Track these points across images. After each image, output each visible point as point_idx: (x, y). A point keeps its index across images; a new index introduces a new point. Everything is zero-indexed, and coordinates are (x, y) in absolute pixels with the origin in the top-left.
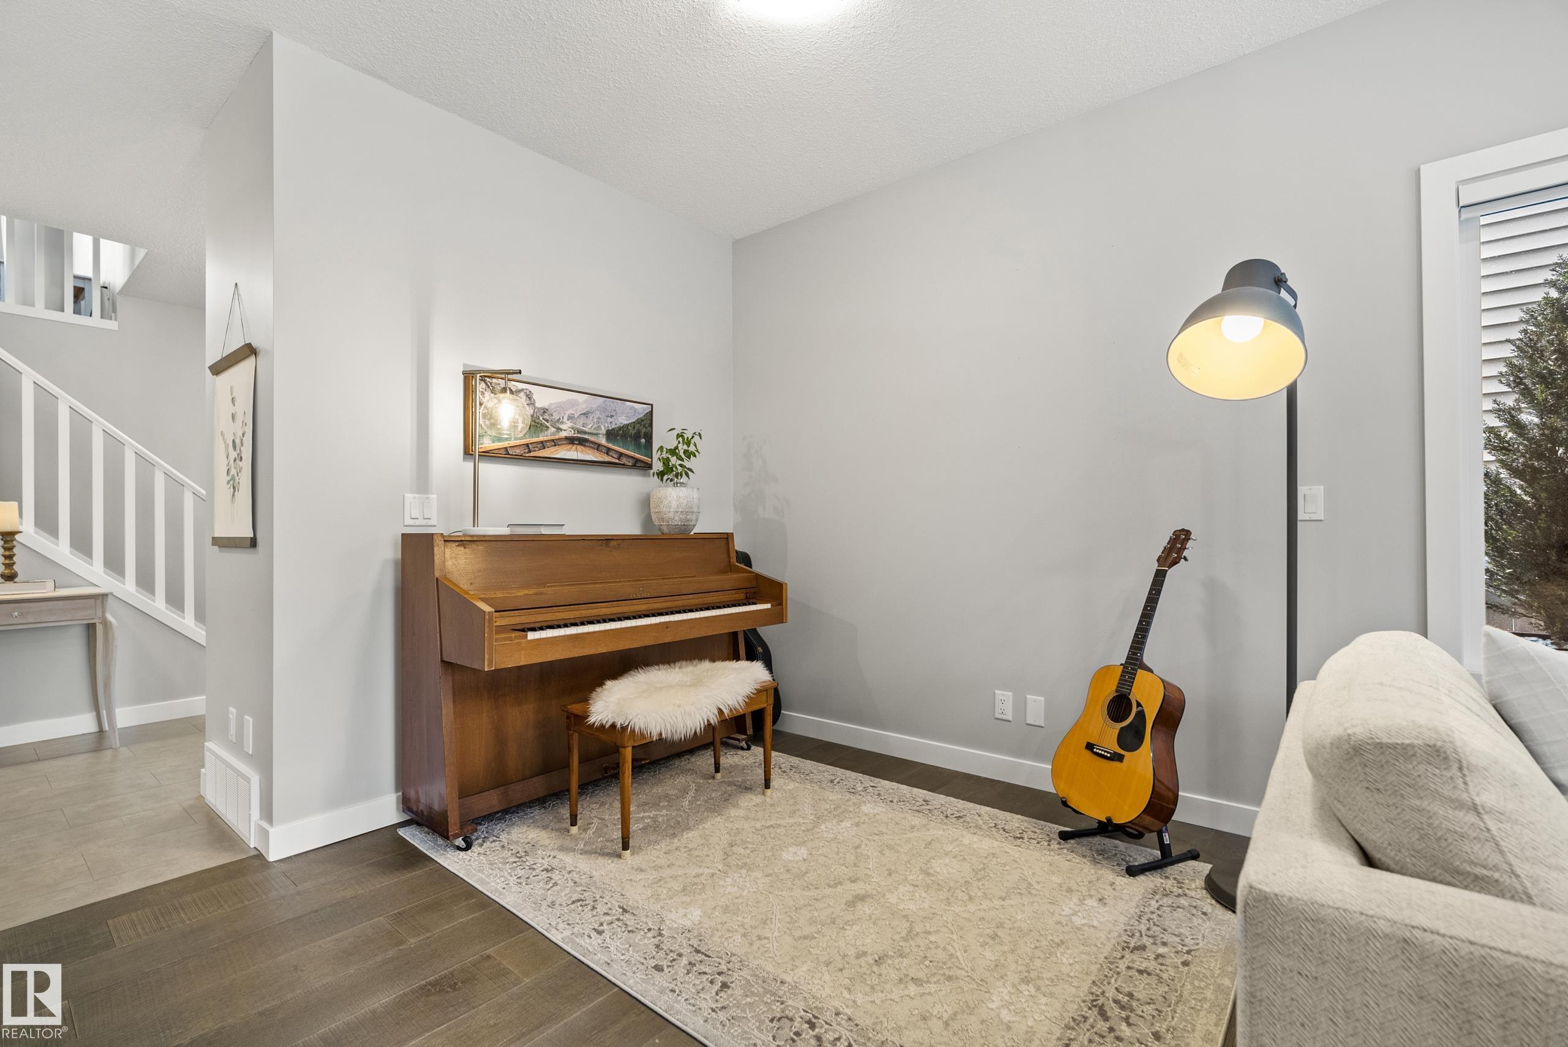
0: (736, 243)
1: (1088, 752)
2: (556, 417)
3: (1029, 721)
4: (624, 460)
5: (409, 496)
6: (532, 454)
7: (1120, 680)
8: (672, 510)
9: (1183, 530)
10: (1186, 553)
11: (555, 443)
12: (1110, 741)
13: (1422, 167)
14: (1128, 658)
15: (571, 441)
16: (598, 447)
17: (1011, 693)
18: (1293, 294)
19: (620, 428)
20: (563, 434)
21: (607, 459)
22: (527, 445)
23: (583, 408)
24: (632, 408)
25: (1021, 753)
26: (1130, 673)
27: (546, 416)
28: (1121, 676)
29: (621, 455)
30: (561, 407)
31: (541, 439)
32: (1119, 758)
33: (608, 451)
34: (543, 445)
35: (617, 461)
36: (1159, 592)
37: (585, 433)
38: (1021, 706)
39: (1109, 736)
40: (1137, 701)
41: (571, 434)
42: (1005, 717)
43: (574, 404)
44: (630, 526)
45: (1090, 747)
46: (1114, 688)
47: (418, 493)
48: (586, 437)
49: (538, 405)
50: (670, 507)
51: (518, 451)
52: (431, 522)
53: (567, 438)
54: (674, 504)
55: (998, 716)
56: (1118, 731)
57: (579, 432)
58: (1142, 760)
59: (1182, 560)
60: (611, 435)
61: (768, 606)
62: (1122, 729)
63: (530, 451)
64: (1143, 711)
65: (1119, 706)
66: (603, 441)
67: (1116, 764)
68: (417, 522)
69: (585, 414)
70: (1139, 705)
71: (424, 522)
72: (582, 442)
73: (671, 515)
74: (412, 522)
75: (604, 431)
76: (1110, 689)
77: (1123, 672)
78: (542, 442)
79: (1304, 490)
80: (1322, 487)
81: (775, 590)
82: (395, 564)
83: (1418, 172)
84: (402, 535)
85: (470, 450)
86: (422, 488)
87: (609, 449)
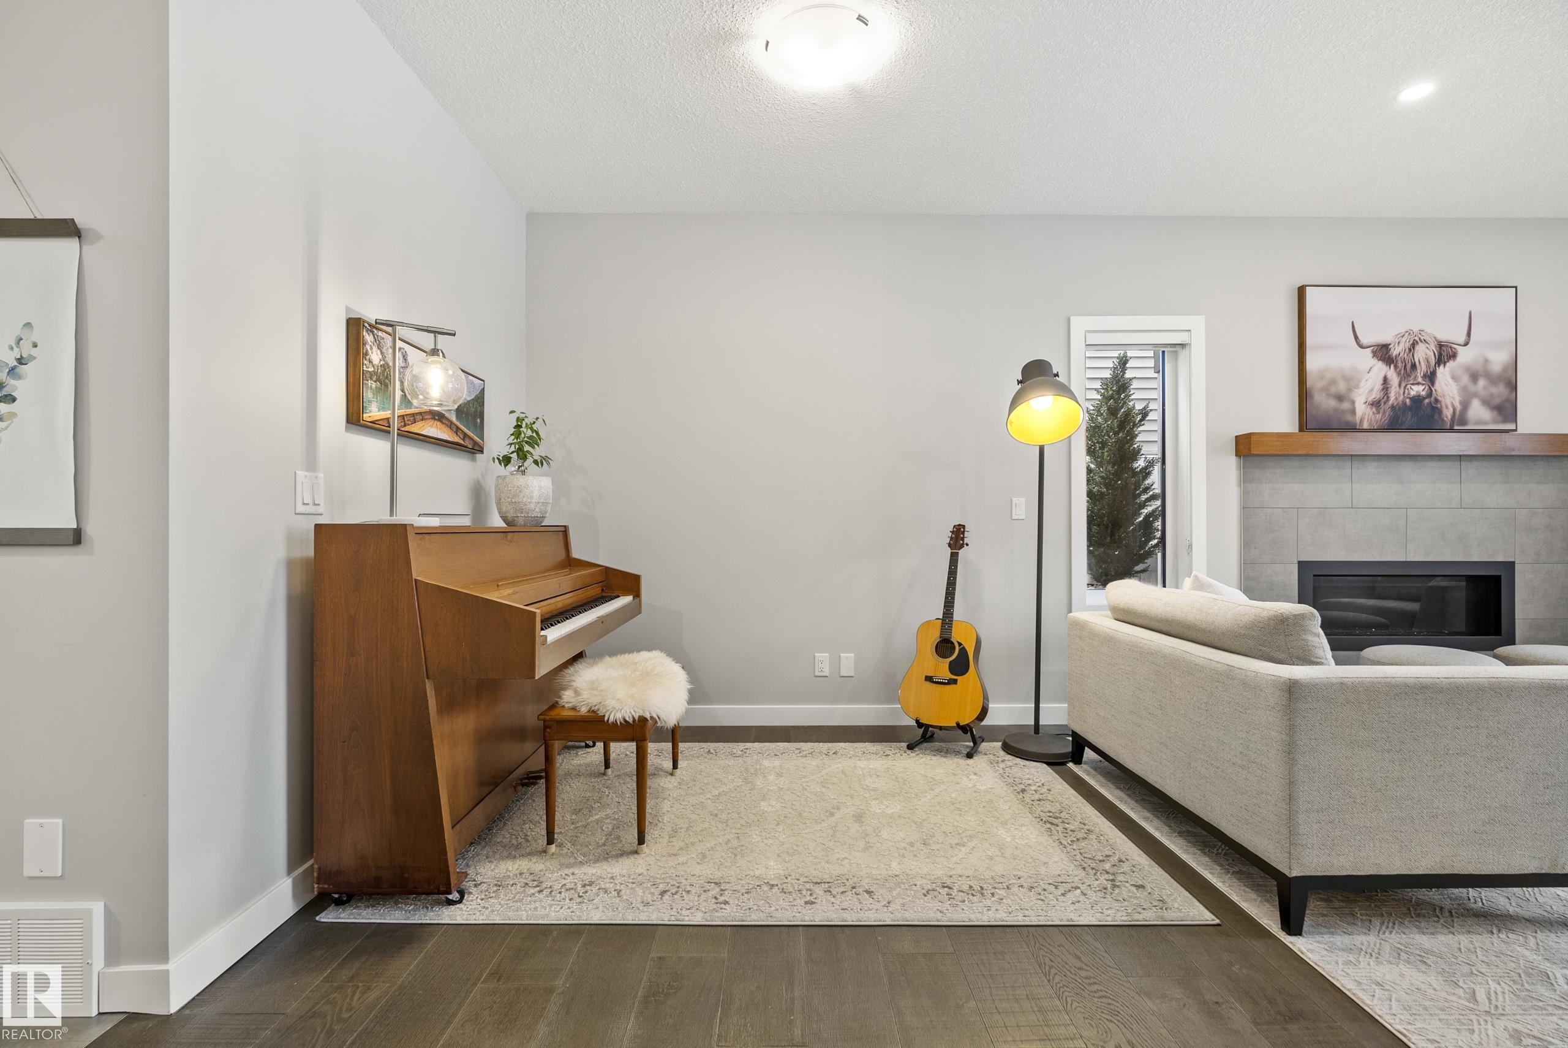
0: (531, 216)
3: (842, 674)
4: (467, 442)
5: (301, 474)
6: (408, 429)
7: (942, 629)
8: (533, 501)
9: (959, 525)
10: (966, 541)
11: (423, 416)
12: (945, 673)
13: (1072, 318)
14: (944, 614)
15: (434, 415)
16: (450, 425)
17: (828, 654)
19: (465, 405)
20: (428, 407)
21: (456, 439)
22: (403, 417)
24: (471, 382)
25: (835, 700)
26: (949, 624)
28: (942, 626)
29: (465, 435)
31: (413, 410)
32: (955, 682)
33: (457, 430)
34: (414, 418)
35: (462, 442)
37: (443, 407)
38: (836, 662)
39: (942, 668)
40: (958, 642)
41: (434, 407)
42: (823, 674)
45: (929, 679)
46: (939, 635)
47: (307, 471)
48: (444, 412)
50: (531, 497)
52: (319, 510)
53: (431, 412)
54: (536, 494)
55: (817, 674)
56: (948, 664)
57: (439, 406)
60: (459, 412)
61: (628, 597)
62: (951, 662)
63: (405, 425)
64: (964, 647)
65: (944, 646)
66: (454, 419)
68: (308, 509)
70: (960, 644)
71: (314, 509)
72: (441, 417)
73: (532, 506)
74: (303, 509)
75: (454, 406)
76: (935, 635)
77: (942, 623)
78: (413, 415)
79: (1015, 500)
80: (1024, 499)
81: (629, 584)
82: (291, 564)
83: (1069, 319)
84: (317, 526)
85: (354, 418)
86: (311, 464)
87: (458, 428)
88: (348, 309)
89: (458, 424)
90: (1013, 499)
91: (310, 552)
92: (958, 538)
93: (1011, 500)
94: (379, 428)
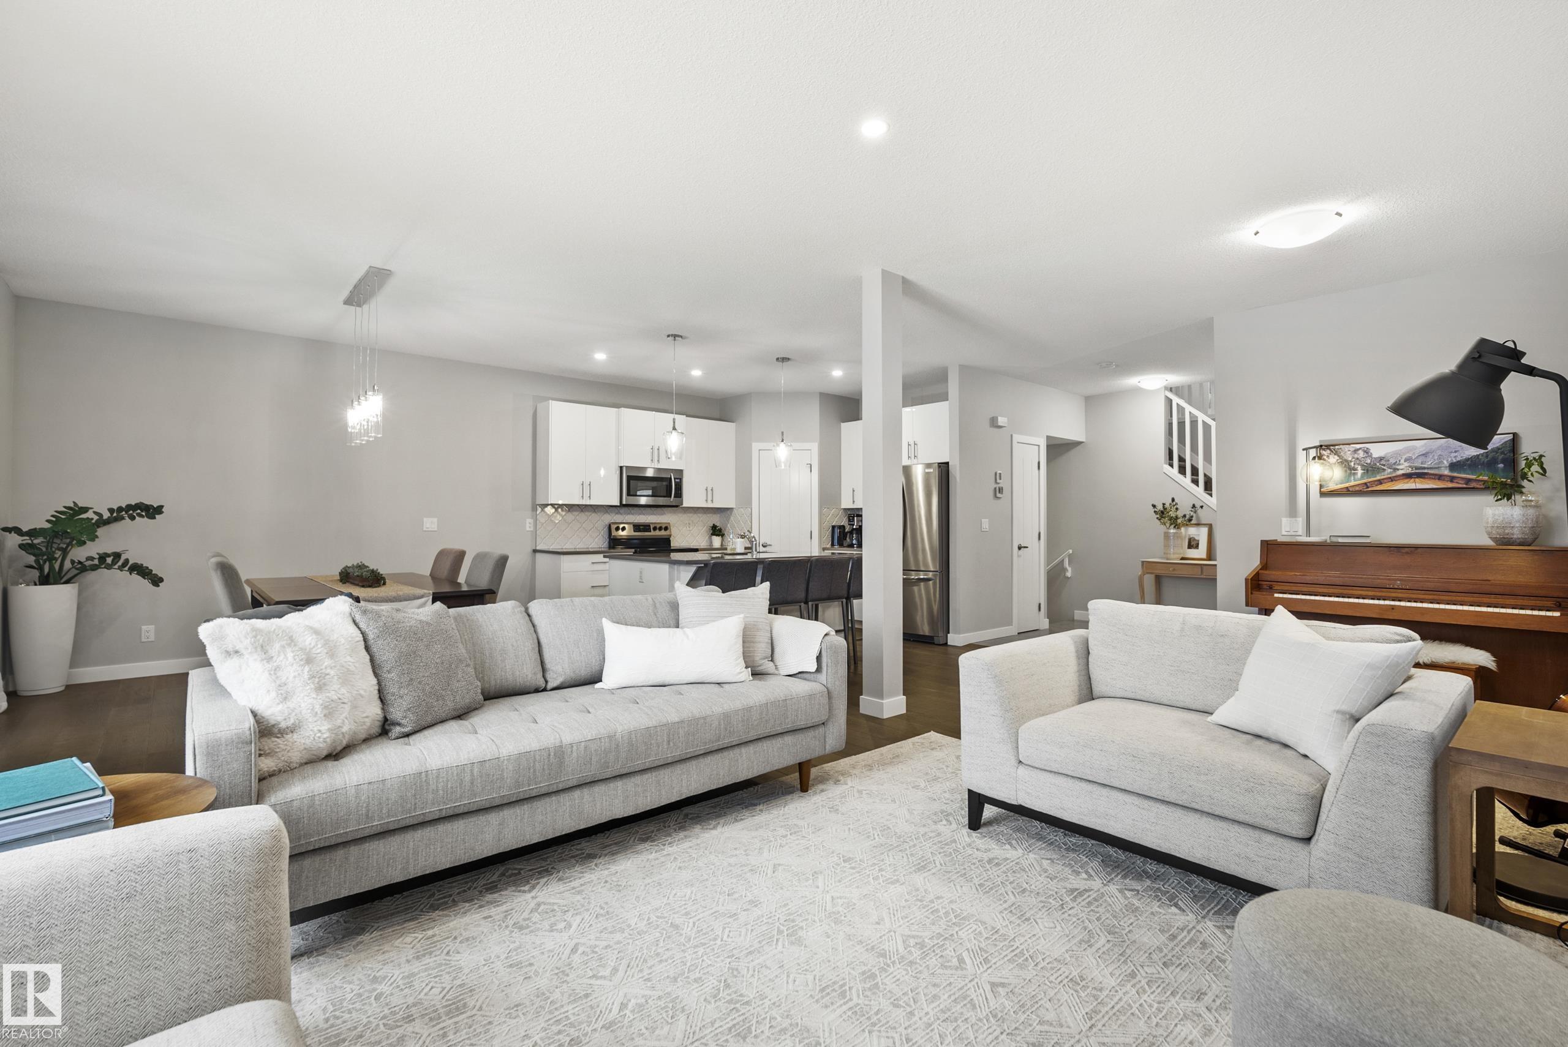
2: (1392, 461)
4: (1473, 485)
5: (1284, 519)
6: (1370, 489)
11: (1391, 479)
15: (1408, 476)
16: (1440, 477)
19: (1467, 460)
20: (1400, 472)
22: (1366, 484)
23: (1423, 450)
27: (1383, 462)
30: (1398, 454)
31: (1378, 478)
33: (1452, 479)
34: (1380, 482)
35: (1465, 486)
37: (1424, 468)
41: (1409, 471)
43: (1408, 450)
47: (1290, 518)
48: (1426, 471)
49: (1374, 456)
51: (1357, 488)
52: (1298, 534)
53: (1403, 475)
57: (1416, 469)
60: (1453, 466)
63: (1368, 487)
68: (1289, 534)
69: (1425, 455)
71: (1294, 534)
72: (1421, 476)
74: (1286, 533)
75: (1446, 463)
78: (1379, 480)
84: (1262, 541)
86: (1292, 514)
94: (1343, 493)
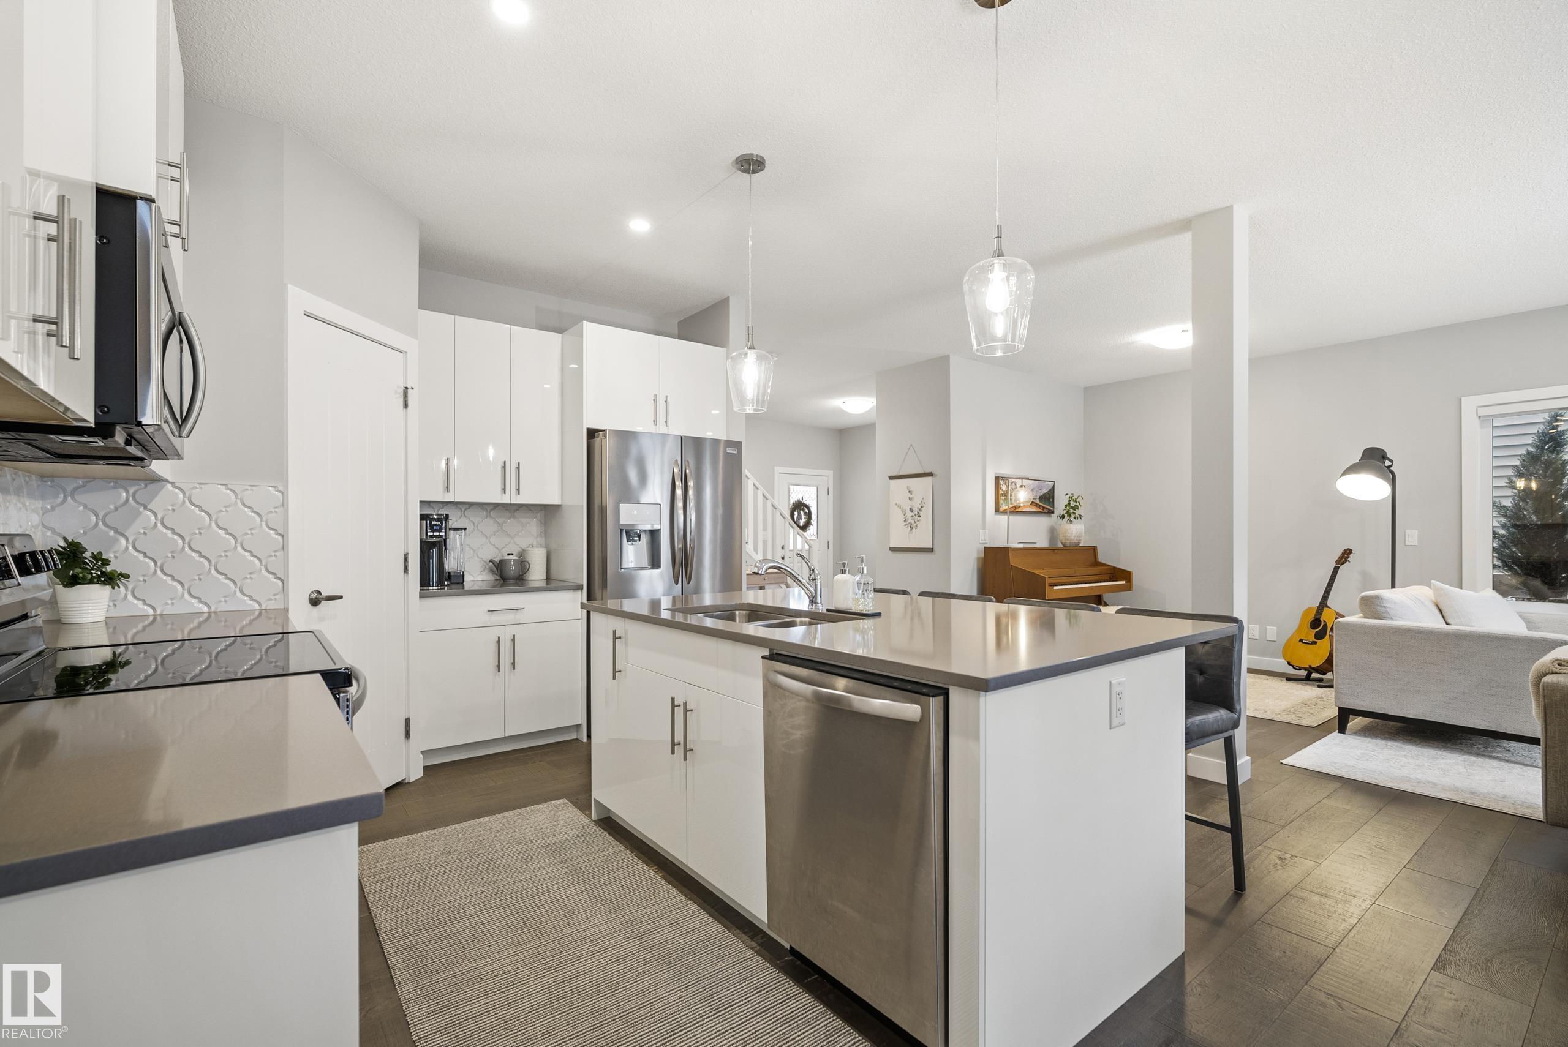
0: (1086, 389)
1: (1301, 643)
3: (1268, 639)
4: (1044, 510)
6: (1017, 510)
7: (1316, 612)
9: (1349, 549)
10: (1349, 559)
12: (1310, 637)
13: (1462, 398)
14: (1320, 604)
16: (1037, 505)
17: (1258, 626)
18: (1391, 461)
19: (1044, 495)
21: (1039, 510)
22: (1015, 507)
24: (1047, 484)
25: (1263, 655)
26: (1321, 610)
29: (1044, 508)
32: (1315, 643)
36: (1335, 576)
38: (1263, 631)
39: (1311, 635)
42: (1255, 638)
44: (1042, 543)
45: (1301, 640)
46: (1314, 616)
47: (983, 530)
48: (1033, 500)
50: (1069, 534)
54: (1074, 532)
55: (1251, 637)
57: (1031, 498)
58: (1324, 643)
59: (1347, 562)
60: (1041, 498)
61: (1124, 582)
62: (1316, 632)
64: (1326, 624)
65: (1316, 623)
66: (1038, 502)
67: (1314, 645)
69: (1033, 490)
70: (1324, 621)
72: (1032, 503)
73: (1073, 537)
74: (985, 542)
75: (1038, 497)
76: (1312, 617)
77: (1317, 609)
79: (1408, 532)
80: (1417, 531)
81: (1126, 575)
82: (978, 559)
83: (1461, 399)
84: (985, 547)
85: (997, 510)
86: (984, 527)
87: (1040, 505)
88: (995, 473)
89: (1040, 504)
90: (1407, 531)
91: (983, 555)
92: (1345, 556)
93: (1405, 532)
94: (1005, 512)
